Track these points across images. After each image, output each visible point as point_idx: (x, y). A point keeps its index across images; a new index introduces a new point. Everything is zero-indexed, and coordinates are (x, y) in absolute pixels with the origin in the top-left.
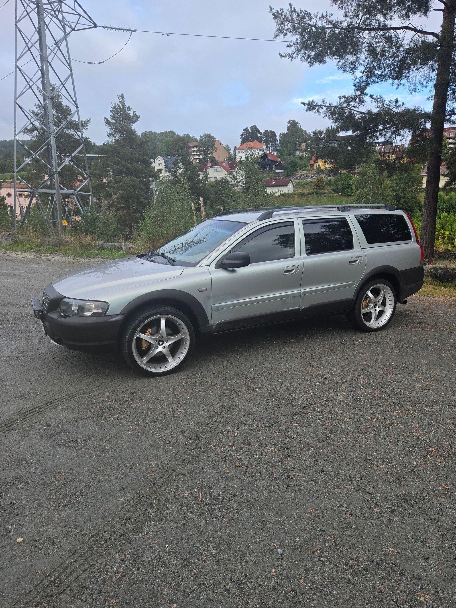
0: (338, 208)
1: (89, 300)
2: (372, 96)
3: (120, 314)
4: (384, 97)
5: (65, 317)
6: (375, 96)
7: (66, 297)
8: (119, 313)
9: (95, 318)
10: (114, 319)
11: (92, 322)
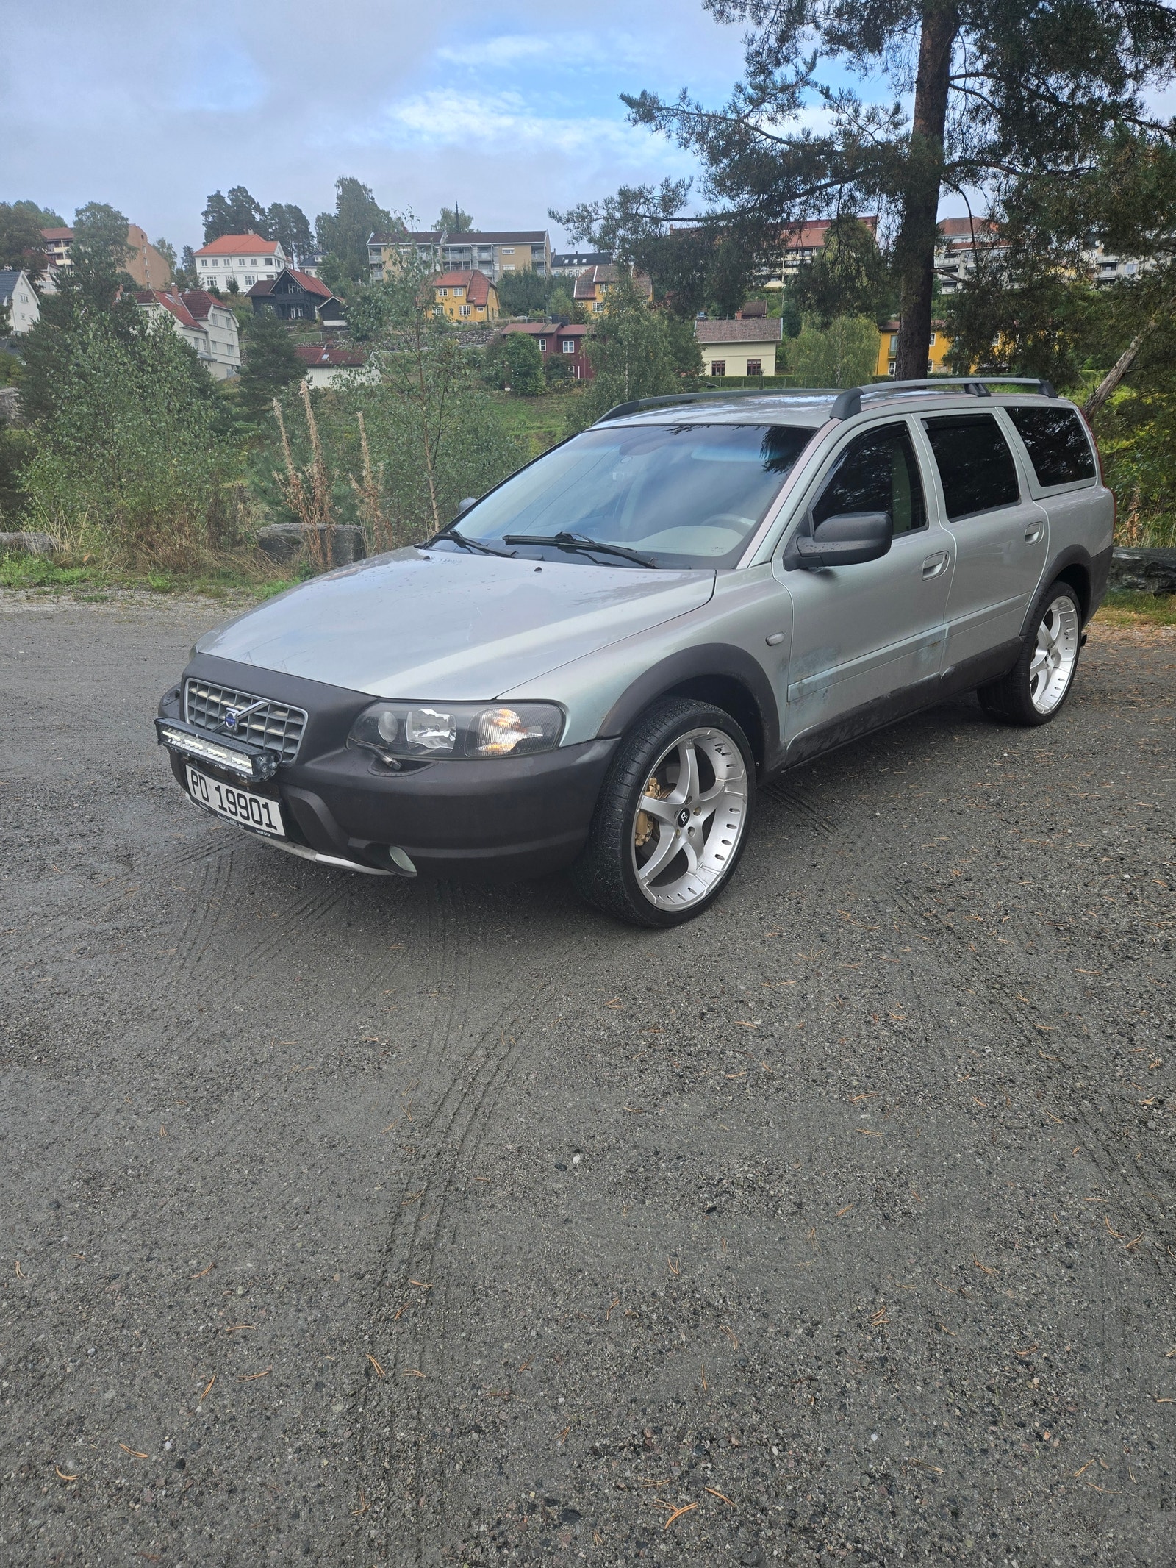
0: (966, 386)
1: (495, 701)
2: (826, 92)
3: (598, 738)
4: (859, 94)
5: (402, 770)
6: (834, 92)
7: (378, 699)
8: (593, 736)
9: (530, 761)
10: (586, 758)
11: (528, 773)
